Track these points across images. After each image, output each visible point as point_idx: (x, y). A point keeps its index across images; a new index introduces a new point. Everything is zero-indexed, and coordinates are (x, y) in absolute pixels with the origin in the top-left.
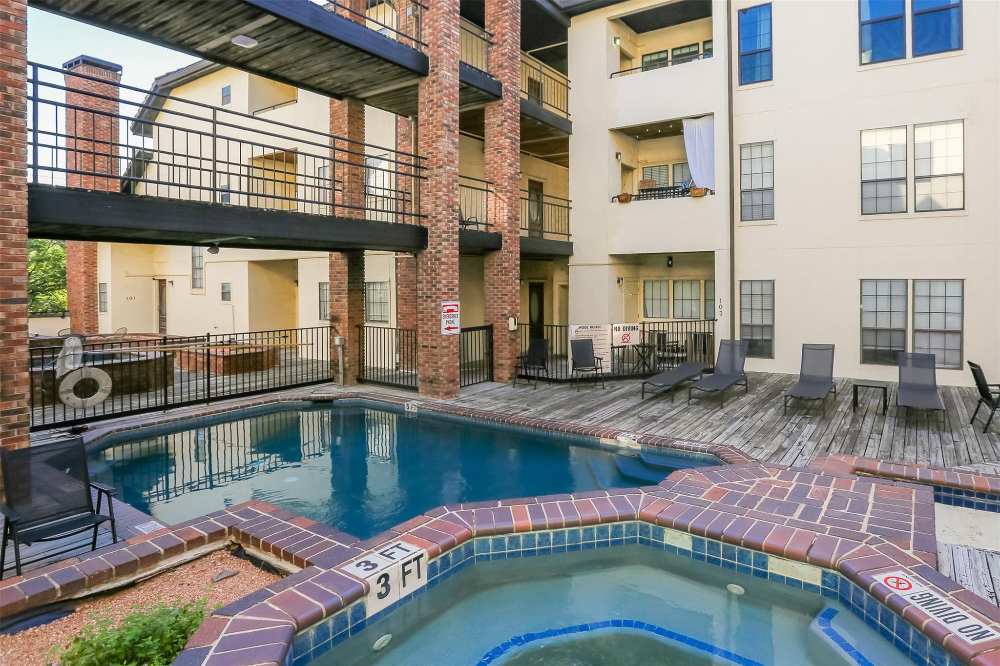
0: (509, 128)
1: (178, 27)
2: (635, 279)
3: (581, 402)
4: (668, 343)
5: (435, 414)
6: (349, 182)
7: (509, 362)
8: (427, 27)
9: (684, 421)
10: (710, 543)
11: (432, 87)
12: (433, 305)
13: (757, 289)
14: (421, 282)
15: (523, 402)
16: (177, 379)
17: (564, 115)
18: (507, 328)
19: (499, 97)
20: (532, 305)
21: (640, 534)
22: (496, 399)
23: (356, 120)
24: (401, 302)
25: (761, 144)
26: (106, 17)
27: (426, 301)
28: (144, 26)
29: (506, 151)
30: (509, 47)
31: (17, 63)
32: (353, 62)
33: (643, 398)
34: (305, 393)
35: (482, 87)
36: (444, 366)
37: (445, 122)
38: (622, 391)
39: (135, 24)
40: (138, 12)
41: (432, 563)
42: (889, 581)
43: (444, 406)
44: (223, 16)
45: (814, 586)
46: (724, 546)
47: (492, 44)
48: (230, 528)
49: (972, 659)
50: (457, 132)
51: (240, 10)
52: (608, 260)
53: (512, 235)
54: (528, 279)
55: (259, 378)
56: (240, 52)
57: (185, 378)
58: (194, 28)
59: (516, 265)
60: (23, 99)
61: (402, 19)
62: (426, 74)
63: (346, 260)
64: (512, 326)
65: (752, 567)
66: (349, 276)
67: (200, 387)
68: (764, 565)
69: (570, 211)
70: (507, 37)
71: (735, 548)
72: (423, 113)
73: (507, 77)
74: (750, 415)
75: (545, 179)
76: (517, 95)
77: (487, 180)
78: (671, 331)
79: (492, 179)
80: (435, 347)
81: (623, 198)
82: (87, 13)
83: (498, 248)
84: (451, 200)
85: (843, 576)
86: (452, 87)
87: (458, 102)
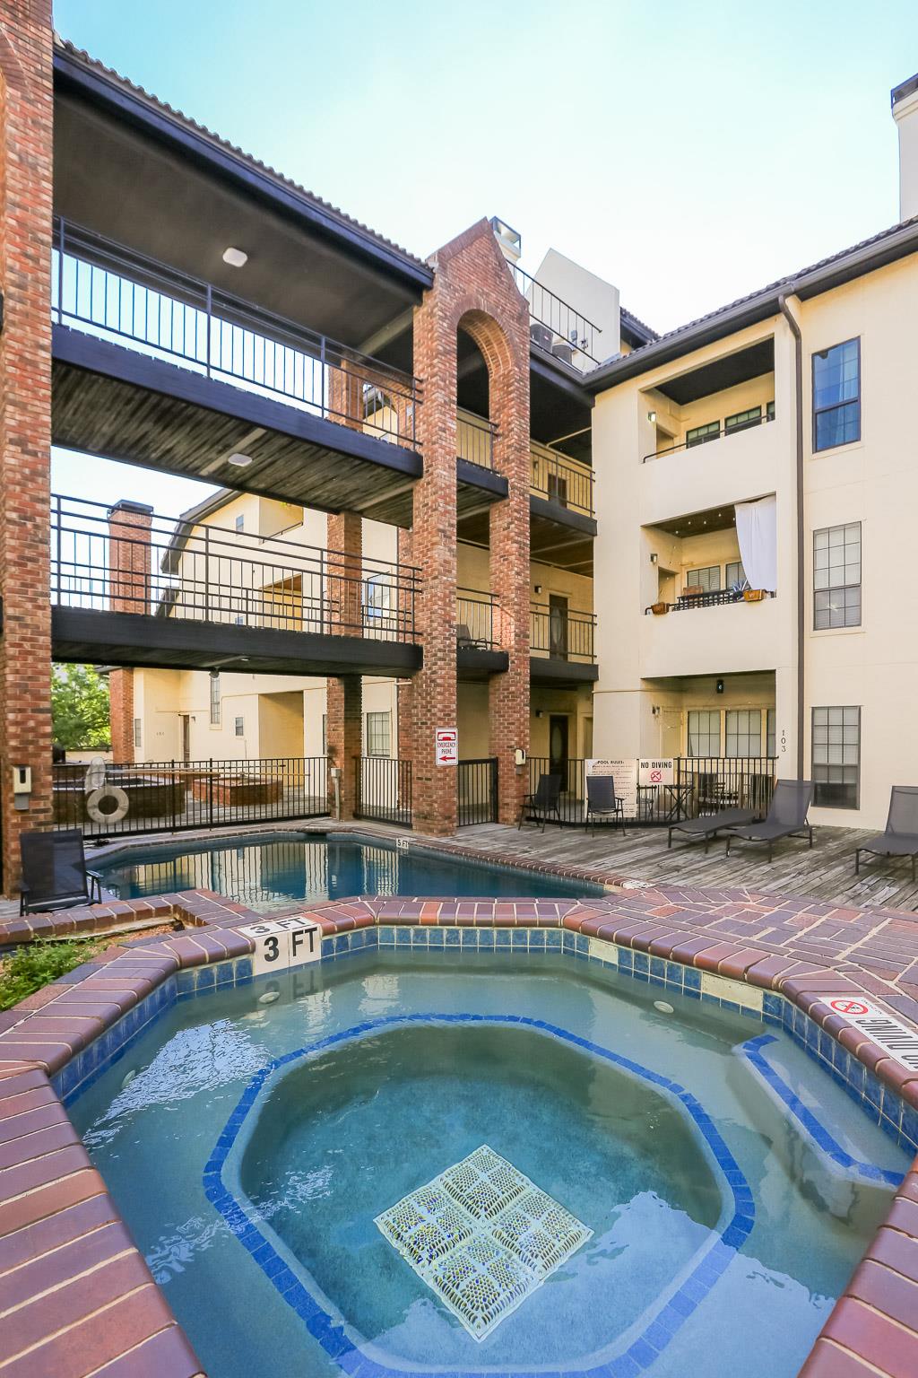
0: (517, 530)
1: (182, 453)
2: (676, 710)
3: (593, 848)
4: (718, 784)
5: (426, 851)
6: (346, 602)
7: (515, 801)
8: (421, 424)
9: (714, 873)
10: (637, 955)
11: (427, 489)
12: (428, 732)
13: (836, 718)
14: (415, 707)
15: (525, 844)
16: (191, 808)
17: (587, 514)
18: (514, 762)
19: (505, 496)
20: (554, 742)
21: (564, 945)
22: (496, 840)
23: (353, 535)
24: (403, 733)
25: (844, 528)
26: (123, 452)
27: (420, 728)
28: (153, 455)
29: (513, 557)
30: (516, 437)
31: (43, 495)
32: (344, 469)
33: (670, 846)
34: (300, 825)
35: (484, 486)
36: (439, 801)
37: (441, 527)
38: (647, 838)
39: (147, 454)
40: (147, 442)
41: (327, 940)
42: (837, 1005)
43: (436, 844)
44: (219, 435)
45: (754, 1011)
46: (653, 959)
47: (497, 435)
48: (175, 906)
49: (904, 1086)
50: (454, 538)
51: (231, 428)
52: (639, 685)
53: (520, 654)
54: (549, 711)
55: (263, 810)
56: (238, 472)
57: (197, 807)
58: (195, 451)
59: (525, 690)
60: (48, 528)
61: (402, 422)
62: (420, 476)
63: (343, 686)
64: (519, 760)
65: (683, 986)
66: (346, 703)
67: (204, 815)
68: (697, 983)
69: (595, 627)
70: (513, 425)
71: (664, 962)
72: (418, 520)
73: (513, 472)
74: (806, 871)
75: (571, 594)
76: (526, 492)
77: (492, 592)
78: (721, 771)
79: (498, 591)
80: (430, 779)
81: (658, 609)
82: (108, 449)
83: (504, 670)
84: (447, 614)
85: (786, 999)
86: (449, 487)
87: (455, 504)
